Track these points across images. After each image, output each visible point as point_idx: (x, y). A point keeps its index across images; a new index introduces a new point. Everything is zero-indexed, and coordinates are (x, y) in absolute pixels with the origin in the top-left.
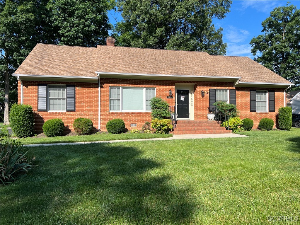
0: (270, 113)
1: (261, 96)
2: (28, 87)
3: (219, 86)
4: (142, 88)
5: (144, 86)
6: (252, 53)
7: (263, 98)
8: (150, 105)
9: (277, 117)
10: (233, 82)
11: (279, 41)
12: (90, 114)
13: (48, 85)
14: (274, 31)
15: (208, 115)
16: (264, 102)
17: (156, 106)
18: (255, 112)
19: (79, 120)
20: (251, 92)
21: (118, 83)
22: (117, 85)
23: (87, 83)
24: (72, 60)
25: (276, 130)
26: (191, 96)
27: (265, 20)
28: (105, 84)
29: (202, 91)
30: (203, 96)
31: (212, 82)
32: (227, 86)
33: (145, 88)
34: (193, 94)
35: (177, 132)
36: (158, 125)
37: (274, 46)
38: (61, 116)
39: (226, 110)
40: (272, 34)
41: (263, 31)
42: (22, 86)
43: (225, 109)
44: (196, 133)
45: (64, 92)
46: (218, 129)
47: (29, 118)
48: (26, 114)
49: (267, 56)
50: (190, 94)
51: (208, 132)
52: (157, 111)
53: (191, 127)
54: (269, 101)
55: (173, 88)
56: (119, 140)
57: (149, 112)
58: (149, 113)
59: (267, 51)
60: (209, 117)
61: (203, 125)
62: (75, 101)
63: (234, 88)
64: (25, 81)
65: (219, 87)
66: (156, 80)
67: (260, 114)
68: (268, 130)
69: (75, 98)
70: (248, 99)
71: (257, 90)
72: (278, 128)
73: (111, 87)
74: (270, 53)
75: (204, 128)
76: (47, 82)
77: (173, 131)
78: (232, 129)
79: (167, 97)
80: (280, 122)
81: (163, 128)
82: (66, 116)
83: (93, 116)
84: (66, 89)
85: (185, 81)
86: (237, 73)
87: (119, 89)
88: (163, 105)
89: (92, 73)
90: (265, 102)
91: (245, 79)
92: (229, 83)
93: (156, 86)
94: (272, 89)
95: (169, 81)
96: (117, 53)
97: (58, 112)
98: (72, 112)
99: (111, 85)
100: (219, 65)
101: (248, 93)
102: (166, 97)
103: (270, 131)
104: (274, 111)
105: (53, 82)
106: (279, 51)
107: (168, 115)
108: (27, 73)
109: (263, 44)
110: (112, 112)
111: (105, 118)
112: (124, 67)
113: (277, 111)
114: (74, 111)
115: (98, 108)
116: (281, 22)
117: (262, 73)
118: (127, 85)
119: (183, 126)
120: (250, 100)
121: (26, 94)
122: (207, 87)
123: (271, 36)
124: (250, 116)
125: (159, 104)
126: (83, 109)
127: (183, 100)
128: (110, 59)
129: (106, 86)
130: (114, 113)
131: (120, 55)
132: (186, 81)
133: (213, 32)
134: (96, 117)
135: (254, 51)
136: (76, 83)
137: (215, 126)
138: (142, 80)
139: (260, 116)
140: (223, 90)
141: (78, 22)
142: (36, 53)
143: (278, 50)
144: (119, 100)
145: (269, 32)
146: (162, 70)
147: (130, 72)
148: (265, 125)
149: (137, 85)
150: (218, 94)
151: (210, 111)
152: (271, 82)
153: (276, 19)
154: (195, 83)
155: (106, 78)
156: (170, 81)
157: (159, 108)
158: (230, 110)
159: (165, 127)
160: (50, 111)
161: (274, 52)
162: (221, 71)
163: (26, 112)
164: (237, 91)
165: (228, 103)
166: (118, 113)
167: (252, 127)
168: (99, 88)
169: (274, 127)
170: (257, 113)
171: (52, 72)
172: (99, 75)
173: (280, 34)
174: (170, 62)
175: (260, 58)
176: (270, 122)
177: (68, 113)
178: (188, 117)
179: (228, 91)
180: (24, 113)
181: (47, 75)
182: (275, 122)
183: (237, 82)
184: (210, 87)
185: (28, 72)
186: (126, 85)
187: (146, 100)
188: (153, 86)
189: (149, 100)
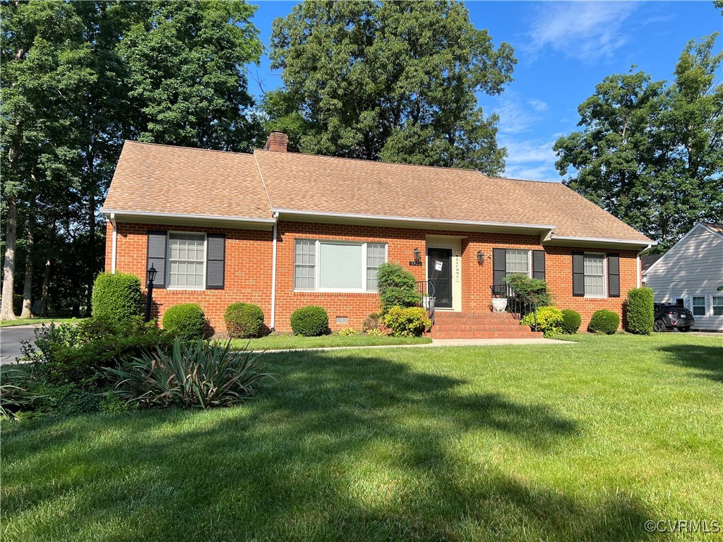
0: (610, 299)
1: (594, 264)
2: (126, 236)
3: (512, 243)
4: (359, 244)
5: (363, 238)
6: (557, 169)
7: (597, 269)
8: (376, 278)
9: (625, 307)
10: (539, 236)
11: (613, 147)
12: (255, 296)
13: (169, 232)
14: (603, 125)
15: (493, 302)
16: (599, 276)
17: (392, 281)
18: (582, 298)
19: (238, 307)
20: (574, 256)
21: (313, 233)
22: (310, 236)
23: (250, 230)
24: (210, 181)
25: (623, 333)
26: (456, 262)
27: (585, 101)
28: (286, 234)
29: (478, 253)
30: (481, 263)
31: (498, 234)
32: (528, 244)
33: (366, 244)
34: (459, 258)
35: (438, 334)
36: (400, 320)
37: (604, 157)
38: (195, 298)
39: (531, 291)
40: (599, 132)
41: (580, 124)
42: (115, 233)
43: (529, 290)
44: (475, 337)
45: (200, 247)
46: (516, 330)
47: (135, 301)
48: (130, 294)
49: (590, 178)
50: (453, 258)
51: (499, 334)
52: (393, 291)
53: (464, 324)
54: (609, 274)
55: (421, 245)
56: (333, 346)
57: (374, 292)
58: (373, 296)
59: (589, 167)
60: (495, 305)
61: (486, 321)
62: (224, 268)
63: (541, 248)
64: (122, 223)
65: (513, 245)
66: (388, 228)
67: (592, 300)
68: (608, 334)
69: (224, 261)
70: (568, 272)
71: (585, 253)
72: (628, 330)
73: (298, 241)
74: (595, 172)
75: (490, 328)
76: (168, 226)
77: (429, 331)
78: (543, 330)
79: (410, 262)
80: (632, 318)
81: (411, 326)
82: (205, 298)
83: (261, 299)
84: (206, 242)
85: (445, 231)
86: (545, 217)
87: (314, 244)
88: (406, 280)
89: (260, 211)
90: (601, 276)
91: (563, 230)
92: (531, 237)
93: (388, 240)
94: (614, 252)
95: (415, 229)
96: (301, 168)
97: (188, 289)
98: (216, 291)
99: (297, 235)
100: (508, 199)
101: (567, 259)
102: (408, 263)
103: (613, 335)
104: (618, 296)
105: (180, 227)
106: (614, 168)
107: (416, 299)
108: (130, 207)
109: (581, 153)
110: (299, 291)
111: (285, 305)
112: (324, 199)
113: (624, 297)
114: (222, 288)
115: (271, 283)
116: (617, 106)
117: (593, 219)
118: (331, 237)
119: (448, 323)
120: (573, 273)
121: (123, 250)
122: (489, 244)
123: (597, 136)
124: (574, 305)
125: (397, 276)
126: (240, 285)
127: (440, 270)
128: (291, 181)
129: (288, 237)
130: (302, 295)
131: (308, 174)
132: (448, 231)
133: (478, 124)
134: (267, 302)
135: (561, 166)
136: (228, 229)
137: (510, 323)
138: (361, 226)
139: (591, 306)
140: (520, 251)
141: (188, 90)
142: (132, 164)
143: (612, 165)
144: (313, 267)
145: (594, 127)
146: (400, 208)
147: (338, 209)
148: (601, 324)
149: (350, 238)
150: (510, 258)
151: (496, 293)
152: (613, 237)
153: (607, 100)
154: (464, 235)
155: (287, 222)
156: (417, 230)
157: (396, 285)
158: (538, 292)
159: (416, 323)
160: (170, 288)
161: (604, 169)
162: (515, 212)
163: (130, 288)
164: (546, 254)
165: (530, 276)
166: (311, 295)
167: (578, 328)
168: (275, 241)
169: (620, 328)
170: (586, 300)
171: (178, 205)
172: (277, 215)
173: (617, 133)
174: (411, 191)
175: (576, 181)
176: (612, 317)
177: (209, 291)
178: (450, 305)
179: (530, 253)
180: (128, 291)
181: (171, 211)
182: (621, 318)
183: (548, 236)
184: (494, 245)
185: (130, 204)
186: (328, 236)
187: (368, 269)
188: (382, 240)
189: (374, 269)
